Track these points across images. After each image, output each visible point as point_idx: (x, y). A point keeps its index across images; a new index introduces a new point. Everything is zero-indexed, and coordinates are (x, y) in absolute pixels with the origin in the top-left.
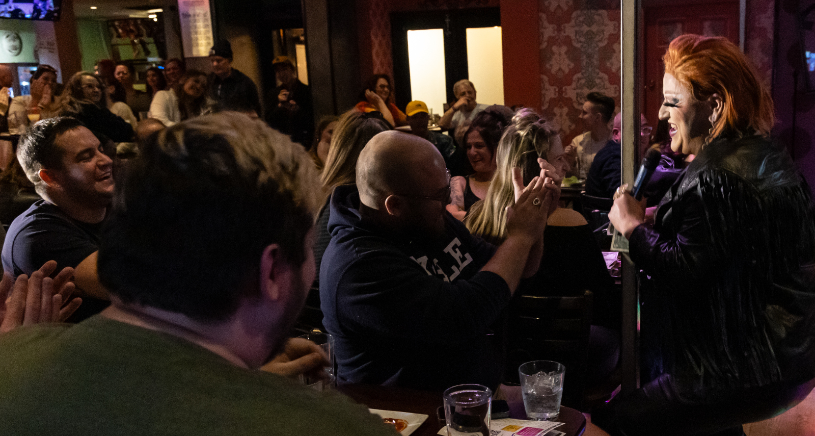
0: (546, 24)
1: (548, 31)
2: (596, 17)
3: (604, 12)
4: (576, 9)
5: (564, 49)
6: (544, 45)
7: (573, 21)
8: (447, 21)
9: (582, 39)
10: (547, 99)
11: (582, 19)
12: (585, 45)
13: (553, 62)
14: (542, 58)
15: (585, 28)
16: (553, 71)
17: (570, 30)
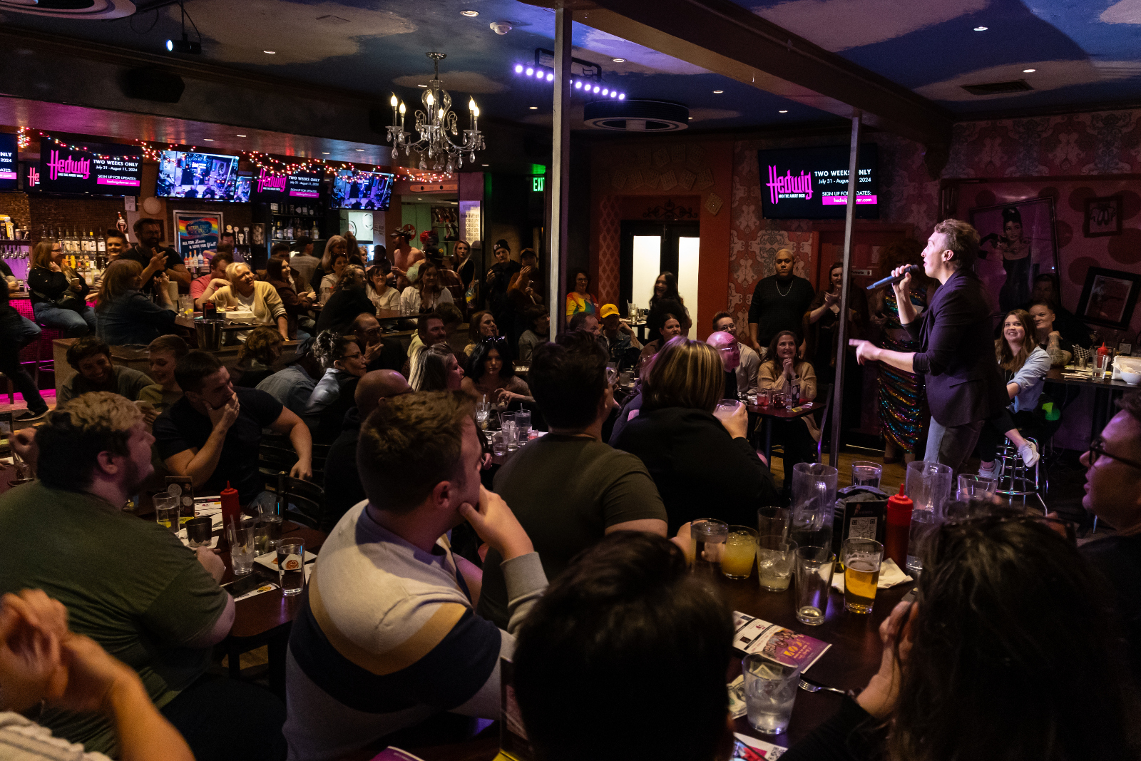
0: (736, 240)
1: (738, 246)
2: (779, 237)
3: (785, 233)
4: (761, 229)
5: (750, 262)
6: (733, 258)
7: (759, 239)
8: (665, 230)
9: (765, 255)
10: (733, 304)
11: (766, 237)
12: (768, 260)
13: (740, 273)
14: (731, 268)
15: (768, 246)
16: (740, 281)
17: (755, 247)
